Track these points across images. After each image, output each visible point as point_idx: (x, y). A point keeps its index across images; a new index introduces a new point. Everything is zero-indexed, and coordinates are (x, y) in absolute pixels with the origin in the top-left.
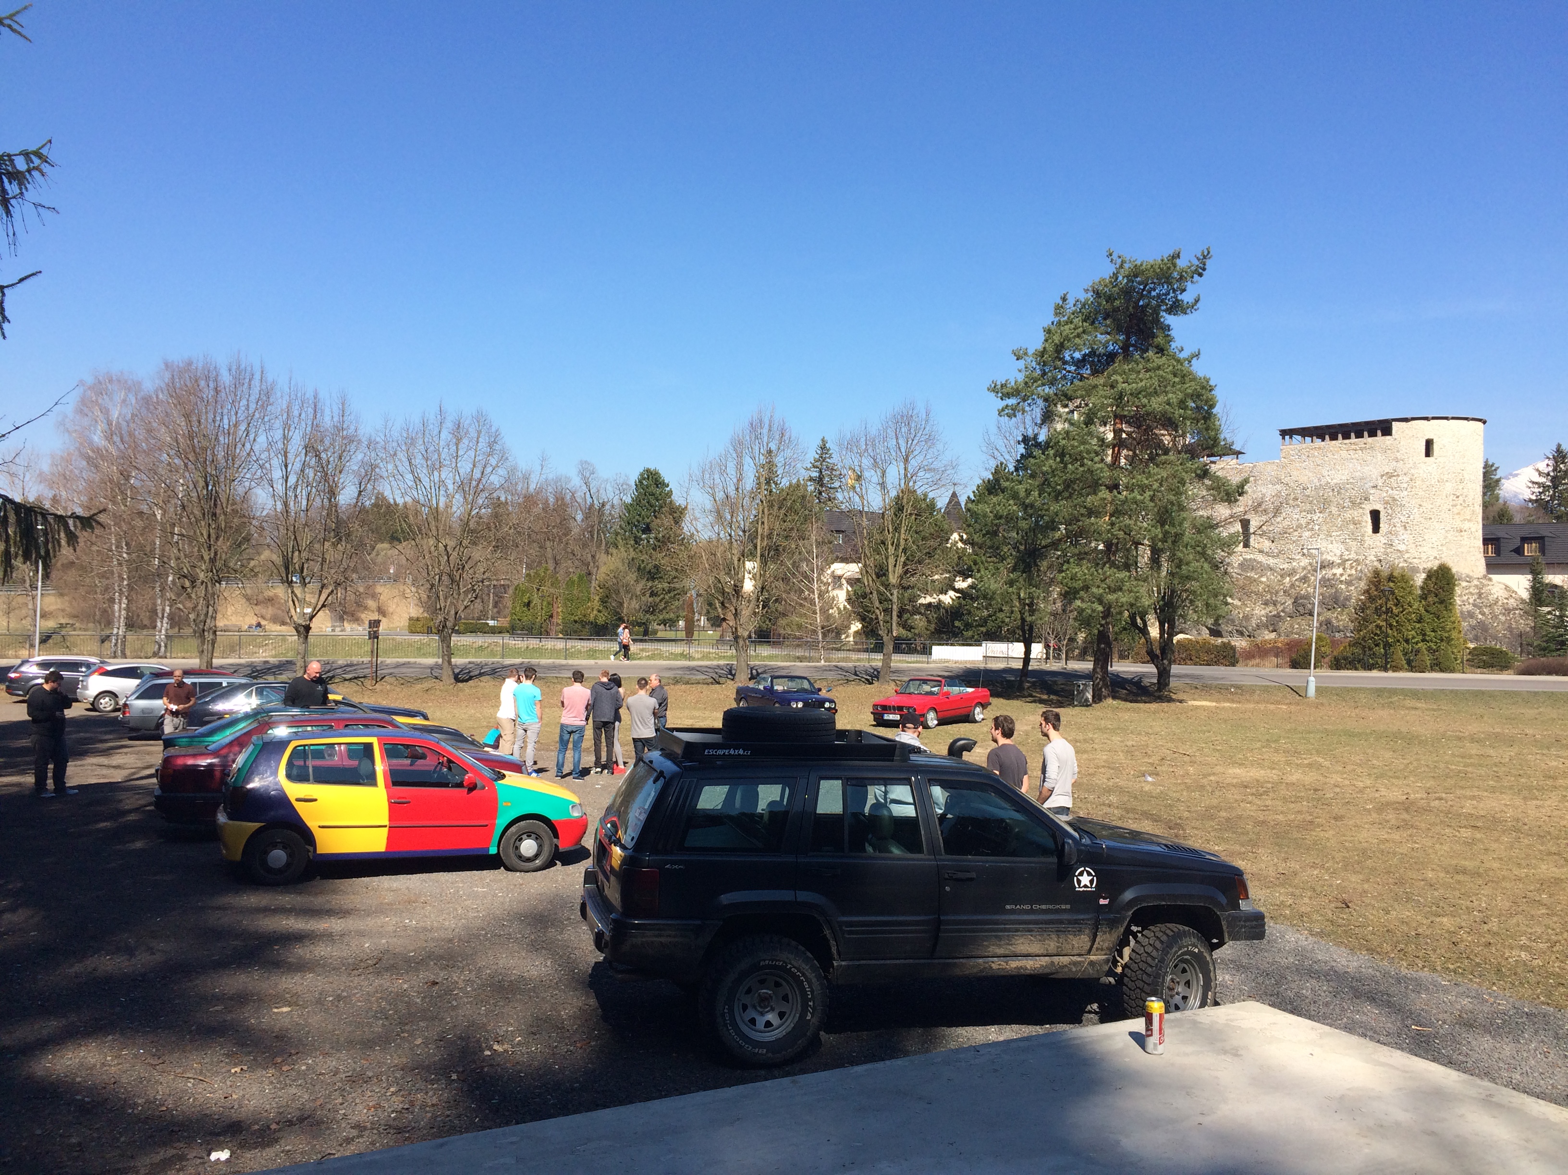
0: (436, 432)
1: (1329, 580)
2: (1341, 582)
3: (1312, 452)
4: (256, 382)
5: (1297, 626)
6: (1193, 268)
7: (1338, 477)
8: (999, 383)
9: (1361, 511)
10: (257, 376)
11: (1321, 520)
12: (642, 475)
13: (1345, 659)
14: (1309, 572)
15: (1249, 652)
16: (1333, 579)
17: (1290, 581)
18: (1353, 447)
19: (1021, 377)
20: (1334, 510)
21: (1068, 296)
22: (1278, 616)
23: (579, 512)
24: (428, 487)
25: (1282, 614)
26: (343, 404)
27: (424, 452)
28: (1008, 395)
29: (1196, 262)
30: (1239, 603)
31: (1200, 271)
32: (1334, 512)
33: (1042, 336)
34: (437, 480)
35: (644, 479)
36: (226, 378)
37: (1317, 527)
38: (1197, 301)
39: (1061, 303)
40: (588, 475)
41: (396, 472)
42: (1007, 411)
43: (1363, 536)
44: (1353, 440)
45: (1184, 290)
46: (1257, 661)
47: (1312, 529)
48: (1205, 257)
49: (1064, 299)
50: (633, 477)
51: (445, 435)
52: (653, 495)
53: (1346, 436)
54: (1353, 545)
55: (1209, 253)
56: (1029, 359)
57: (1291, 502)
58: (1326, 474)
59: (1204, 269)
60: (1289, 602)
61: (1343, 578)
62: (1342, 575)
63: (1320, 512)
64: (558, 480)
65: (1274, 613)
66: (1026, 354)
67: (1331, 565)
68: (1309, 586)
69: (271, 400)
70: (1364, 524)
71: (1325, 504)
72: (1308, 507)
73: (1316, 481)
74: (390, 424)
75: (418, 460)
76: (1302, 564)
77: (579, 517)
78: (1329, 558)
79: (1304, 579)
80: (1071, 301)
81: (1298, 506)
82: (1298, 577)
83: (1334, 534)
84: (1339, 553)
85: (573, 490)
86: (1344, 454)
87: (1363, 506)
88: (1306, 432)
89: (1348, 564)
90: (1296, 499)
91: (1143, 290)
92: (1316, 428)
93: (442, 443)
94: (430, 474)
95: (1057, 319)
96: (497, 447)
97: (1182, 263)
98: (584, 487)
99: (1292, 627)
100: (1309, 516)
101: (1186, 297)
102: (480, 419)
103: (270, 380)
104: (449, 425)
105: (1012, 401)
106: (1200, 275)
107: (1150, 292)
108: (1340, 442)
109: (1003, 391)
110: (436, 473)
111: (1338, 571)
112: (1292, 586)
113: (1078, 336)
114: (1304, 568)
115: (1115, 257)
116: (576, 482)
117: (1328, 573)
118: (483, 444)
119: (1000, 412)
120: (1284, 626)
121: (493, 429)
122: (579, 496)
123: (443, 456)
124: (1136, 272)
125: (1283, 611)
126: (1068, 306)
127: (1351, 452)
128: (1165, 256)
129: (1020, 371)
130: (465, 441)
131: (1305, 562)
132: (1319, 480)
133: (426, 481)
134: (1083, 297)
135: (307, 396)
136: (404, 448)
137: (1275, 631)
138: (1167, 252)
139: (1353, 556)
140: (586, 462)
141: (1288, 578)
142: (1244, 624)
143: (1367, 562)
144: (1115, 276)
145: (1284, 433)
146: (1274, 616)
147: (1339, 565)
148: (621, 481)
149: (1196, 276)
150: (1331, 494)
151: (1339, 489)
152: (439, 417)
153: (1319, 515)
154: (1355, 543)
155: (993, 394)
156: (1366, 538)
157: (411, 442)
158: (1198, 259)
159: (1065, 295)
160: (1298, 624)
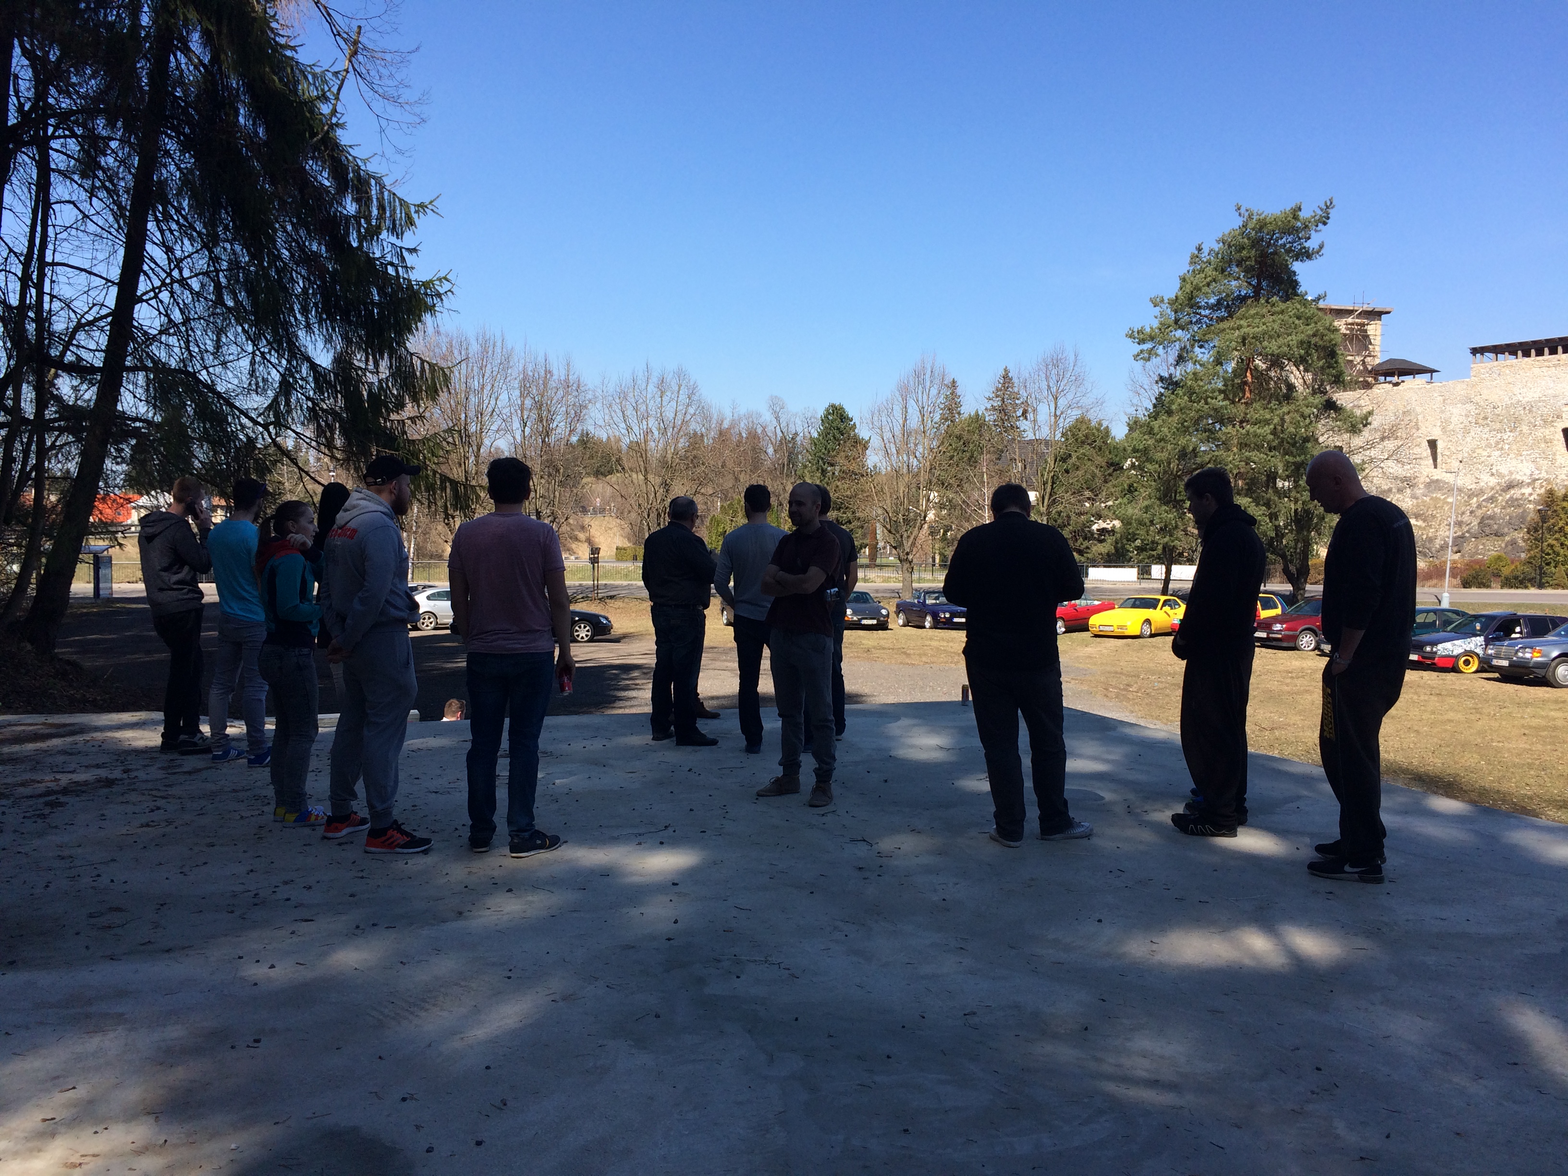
0: (644, 386)
1: (1517, 500)
2: (1530, 501)
3: (1503, 370)
4: (498, 350)
5: (1481, 547)
6: (1317, 218)
7: (1530, 395)
8: (1136, 330)
9: (1552, 429)
10: (499, 344)
11: (1511, 439)
12: (827, 410)
13: (1516, 578)
14: (1497, 492)
15: (1427, 573)
16: (1521, 499)
17: (1477, 501)
18: (1546, 364)
19: (1156, 324)
20: (1525, 429)
21: (1203, 246)
22: (1462, 537)
23: (770, 445)
24: (638, 434)
25: (1467, 535)
26: (568, 365)
27: (634, 405)
28: (1142, 341)
29: (1319, 212)
30: (1424, 525)
31: (1324, 220)
32: (1524, 431)
33: (1177, 284)
34: (645, 427)
35: (829, 414)
36: (475, 348)
37: (1507, 447)
38: (1321, 247)
39: (1196, 252)
40: (778, 410)
41: (611, 421)
42: (1142, 356)
43: (1554, 454)
44: (1547, 356)
45: (1309, 238)
46: (1434, 581)
47: (1502, 449)
48: (1327, 207)
49: (1199, 249)
50: (821, 412)
51: (651, 388)
52: (838, 429)
53: (1540, 353)
54: (1544, 464)
55: (1331, 203)
56: (1164, 306)
57: (1480, 421)
58: (1517, 391)
59: (1328, 218)
60: (1475, 523)
61: (1532, 498)
62: (1531, 495)
63: (1511, 431)
64: (749, 416)
65: (1459, 533)
66: (1162, 301)
67: (1520, 484)
68: (1496, 507)
69: (511, 364)
70: (1555, 442)
71: (1515, 422)
72: (1498, 426)
73: (1507, 399)
74: (606, 382)
75: (630, 412)
76: (1491, 484)
77: (770, 451)
78: (1518, 477)
79: (1492, 499)
80: (1206, 251)
81: (1488, 425)
82: (1485, 497)
83: (1525, 453)
84: (1529, 473)
85: (764, 425)
86: (1537, 371)
87: (1555, 424)
88: (1497, 350)
89: (1538, 483)
90: (1486, 418)
91: (1271, 239)
92: (1508, 345)
93: (649, 396)
94: (640, 422)
95: (1192, 268)
96: (695, 398)
97: (1304, 214)
98: (775, 423)
99: (1476, 547)
100: (1499, 435)
101: (1312, 244)
102: (680, 374)
103: (510, 347)
104: (654, 380)
105: (1148, 346)
106: (1325, 224)
107: (1277, 241)
108: (1533, 359)
109: (1140, 336)
110: (645, 423)
111: (1527, 491)
112: (1479, 506)
113: (1208, 285)
114: (1492, 489)
115: (1243, 210)
116: (767, 417)
117: (1515, 493)
118: (683, 398)
119: (1136, 357)
120: (1469, 547)
121: (692, 383)
122: (770, 430)
123: (650, 407)
124: (1262, 225)
125: (1468, 532)
126: (1203, 255)
127: (1544, 369)
128: (1288, 209)
129: (1156, 317)
130: (669, 394)
131: (1493, 481)
132: (1511, 399)
133: (636, 429)
134: (1217, 247)
135: (539, 359)
136: (618, 401)
137: (1459, 552)
138: (1288, 206)
139: (1544, 475)
140: (776, 397)
141: (1475, 499)
142: (1428, 545)
143: (1558, 481)
144: (1245, 226)
145: (1475, 351)
146: (1459, 537)
147: (1529, 484)
148: (810, 415)
149: (1320, 225)
150: (1522, 412)
151: (1530, 408)
152: (646, 373)
153: (1509, 434)
154: (1546, 462)
155: (1130, 340)
156: (1557, 457)
157: (622, 395)
158: (1321, 209)
159: (1200, 245)
160: (1483, 544)
